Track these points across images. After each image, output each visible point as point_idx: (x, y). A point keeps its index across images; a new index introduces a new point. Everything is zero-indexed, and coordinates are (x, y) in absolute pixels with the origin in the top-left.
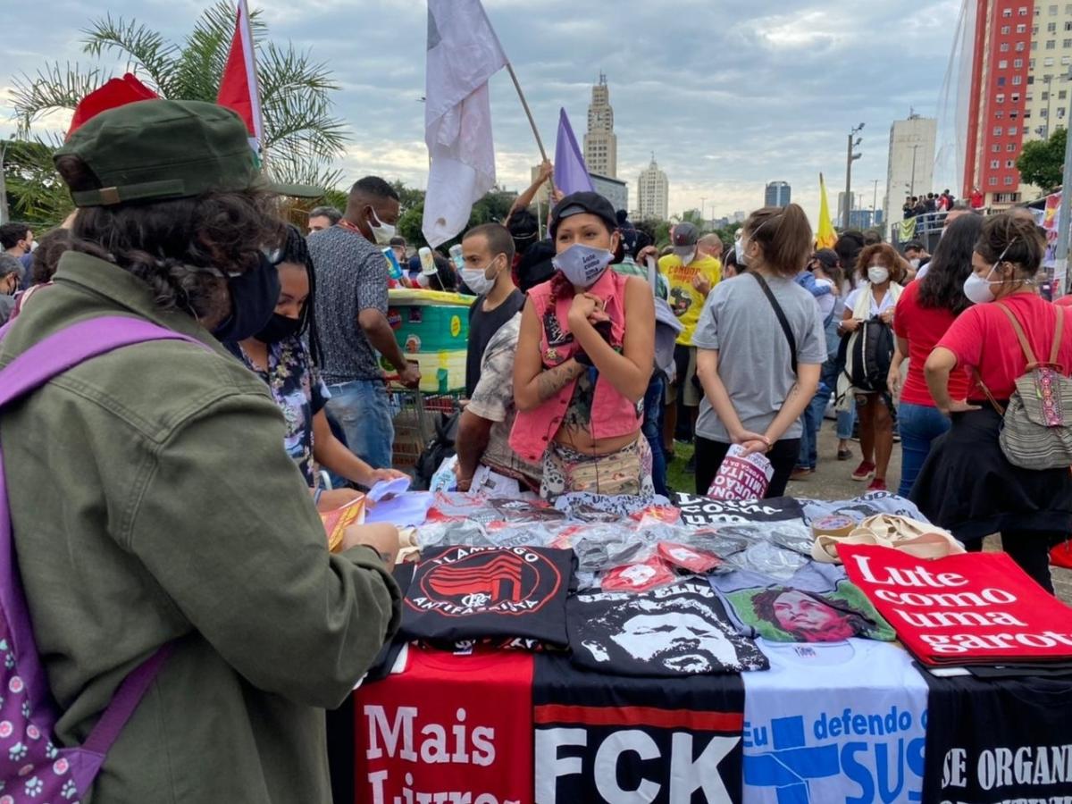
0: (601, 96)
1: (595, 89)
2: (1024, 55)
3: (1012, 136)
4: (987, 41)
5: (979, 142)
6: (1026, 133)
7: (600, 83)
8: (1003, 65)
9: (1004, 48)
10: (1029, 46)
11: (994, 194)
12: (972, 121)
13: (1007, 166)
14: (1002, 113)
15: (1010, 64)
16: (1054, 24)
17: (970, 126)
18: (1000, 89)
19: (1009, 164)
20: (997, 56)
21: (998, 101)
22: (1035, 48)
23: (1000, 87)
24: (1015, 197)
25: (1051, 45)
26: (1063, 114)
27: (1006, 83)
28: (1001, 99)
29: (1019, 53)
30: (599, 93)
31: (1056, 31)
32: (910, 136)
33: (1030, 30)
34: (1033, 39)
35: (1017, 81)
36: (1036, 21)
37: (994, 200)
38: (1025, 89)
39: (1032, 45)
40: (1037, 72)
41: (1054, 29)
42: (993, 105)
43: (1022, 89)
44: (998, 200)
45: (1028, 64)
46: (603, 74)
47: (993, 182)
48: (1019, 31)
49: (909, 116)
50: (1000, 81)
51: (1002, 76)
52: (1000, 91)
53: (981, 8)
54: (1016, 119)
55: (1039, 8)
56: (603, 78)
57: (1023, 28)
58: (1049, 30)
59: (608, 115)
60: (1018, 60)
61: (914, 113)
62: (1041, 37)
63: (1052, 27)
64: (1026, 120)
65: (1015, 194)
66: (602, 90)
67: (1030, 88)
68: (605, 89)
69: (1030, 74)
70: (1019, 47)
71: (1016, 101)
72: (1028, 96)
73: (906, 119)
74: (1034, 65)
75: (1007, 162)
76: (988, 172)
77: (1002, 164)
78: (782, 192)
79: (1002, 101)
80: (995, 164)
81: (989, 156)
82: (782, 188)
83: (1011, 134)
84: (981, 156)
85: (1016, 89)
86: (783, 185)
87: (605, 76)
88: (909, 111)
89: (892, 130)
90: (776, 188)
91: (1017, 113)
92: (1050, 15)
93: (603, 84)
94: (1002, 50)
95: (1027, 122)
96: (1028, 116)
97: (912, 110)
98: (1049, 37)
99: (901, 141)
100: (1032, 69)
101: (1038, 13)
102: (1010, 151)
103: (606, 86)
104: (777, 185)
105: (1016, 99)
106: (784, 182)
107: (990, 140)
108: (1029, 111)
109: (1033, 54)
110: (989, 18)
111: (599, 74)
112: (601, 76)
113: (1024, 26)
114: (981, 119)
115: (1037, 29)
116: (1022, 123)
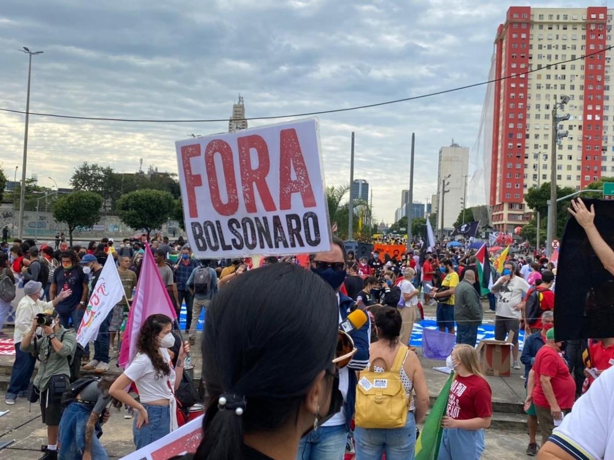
0: (239, 111)
1: (235, 107)
2: (523, 121)
3: (518, 169)
4: (501, 110)
5: (499, 171)
6: (526, 167)
7: (239, 103)
8: (511, 126)
9: (511, 116)
10: (526, 116)
11: (509, 204)
12: (494, 156)
13: (516, 187)
14: (512, 154)
15: (515, 126)
16: (539, 105)
17: (493, 161)
18: (510, 140)
19: (517, 186)
20: (507, 121)
21: (509, 147)
22: (529, 117)
23: (510, 139)
24: (521, 207)
25: (538, 116)
26: (547, 158)
27: (513, 136)
28: (511, 146)
29: (520, 120)
30: (237, 109)
31: (541, 109)
32: (452, 157)
33: (526, 107)
34: (528, 112)
35: (519, 136)
36: (529, 102)
37: (509, 208)
38: (524, 142)
39: (527, 116)
40: (531, 132)
41: (539, 107)
42: (506, 150)
43: (522, 141)
44: (511, 208)
45: (525, 127)
46: (241, 96)
47: (508, 196)
48: (520, 107)
49: (451, 144)
50: (510, 135)
51: (511, 133)
52: (510, 141)
53: (497, 90)
54: (520, 158)
55: (530, 95)
56: (241, 99)
57: (522, 105)
58: (537, 108)
59: (243, 125)
60: (520, 124)
61: (455, 142)
62: (532, 112)
63: (538, 106)
64: (526, 160)
65: (521, 205)
66: (241, 107)
67: (527, 141)
68: (242, 107)
69: (527, 132)
70: (520, 116)
71: (519, 148)
72: (526, 146)
73: (449, 146)
74: (529, 127)
75: (516, 185)
76: (505, 190)
77: (513, 186)
78: (362, 187)
79: (512, 147)
80: (509, 186)
81: (505, 180)
82: (363, 184)
83: (517, 168)
84: (500, 180)
85: (519, 141)
86: (363, 182)
87: (242, 98)
88: (451, 141)
89: (440, 152)
90: (358, 184)
91: (520, 155)
92: (537, 99)
93: (241, 103)
94: (510, 117)
95: (526, 161)
96: (527, 158)
97: (453, 141)
98: (537, 112)
99: (447, 160)
100: (528, 130)
101: (530, 98)
102: (517, 178)
103: (243, 105)
104: (359, 181)
105: (519, 147)
106: (364, 180)
107: (505, 170)
108: (527, 155)
109: (528, 121)
110: (502, 96)
111: (238, 96)
112: (240, 98)
113: (522, 104)
114: (499, 156)
115: (529, 107)
116: (523, 161)
